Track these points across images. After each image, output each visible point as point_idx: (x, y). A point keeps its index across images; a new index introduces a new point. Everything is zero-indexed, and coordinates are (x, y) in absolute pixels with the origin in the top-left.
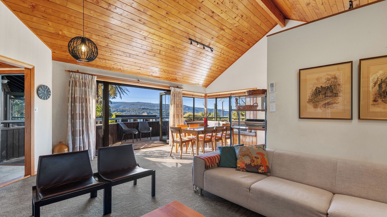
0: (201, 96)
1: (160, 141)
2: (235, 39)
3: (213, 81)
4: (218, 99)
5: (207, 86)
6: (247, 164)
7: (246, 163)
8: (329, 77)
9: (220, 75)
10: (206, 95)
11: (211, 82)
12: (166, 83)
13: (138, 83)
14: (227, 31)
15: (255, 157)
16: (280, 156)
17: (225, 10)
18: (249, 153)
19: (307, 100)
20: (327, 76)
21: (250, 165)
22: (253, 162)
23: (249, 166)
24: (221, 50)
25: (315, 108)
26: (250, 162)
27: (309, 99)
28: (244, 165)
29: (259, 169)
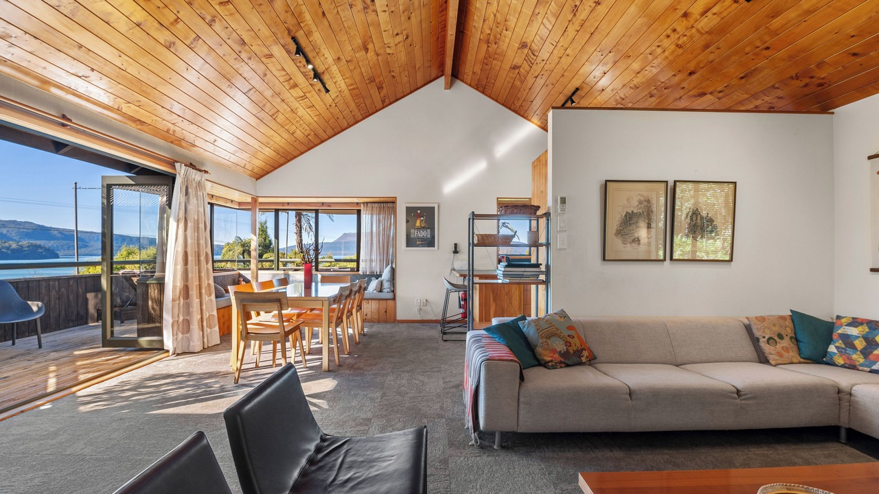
0: (232, 201)
1: (103, 347)
2: (372, 80)
3: (282, 165)
4: (320, 215)
5: (262, 176)
6: (560, 351)
7: (558, 350)
8: (642, 199)
9: (302, 153)
10: (255, 200)
11: (276, 169)
12: (160, 147)
13: (64, 125)
14: (371, 54)
15: (569, 336)
16: (594, 326)
17: (392, 10)
18: (555, 330)
19: (615, 232)
20: (639, 197)
21: (567, 351)
22: (570, 346)
23: (565, 355)
24: (338, 93)
25: (624, 244)
26: (565, 348)
27: (617, 230)
28: (557, 355)
29: (582, 356)
